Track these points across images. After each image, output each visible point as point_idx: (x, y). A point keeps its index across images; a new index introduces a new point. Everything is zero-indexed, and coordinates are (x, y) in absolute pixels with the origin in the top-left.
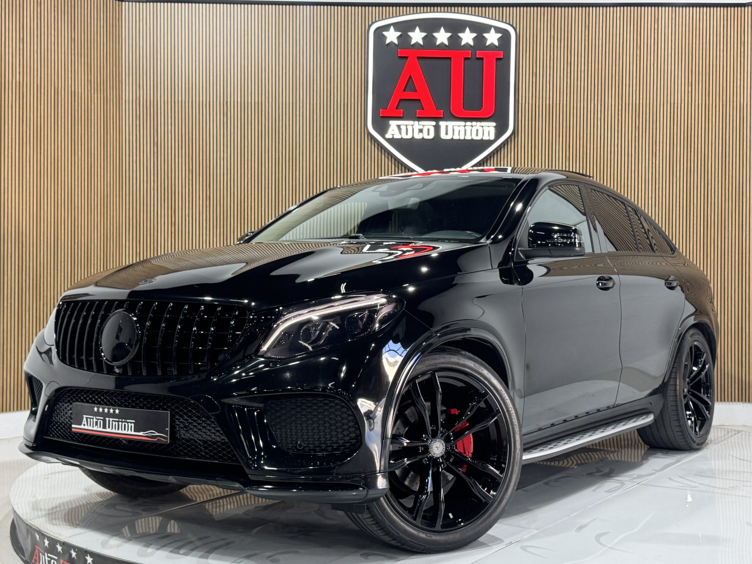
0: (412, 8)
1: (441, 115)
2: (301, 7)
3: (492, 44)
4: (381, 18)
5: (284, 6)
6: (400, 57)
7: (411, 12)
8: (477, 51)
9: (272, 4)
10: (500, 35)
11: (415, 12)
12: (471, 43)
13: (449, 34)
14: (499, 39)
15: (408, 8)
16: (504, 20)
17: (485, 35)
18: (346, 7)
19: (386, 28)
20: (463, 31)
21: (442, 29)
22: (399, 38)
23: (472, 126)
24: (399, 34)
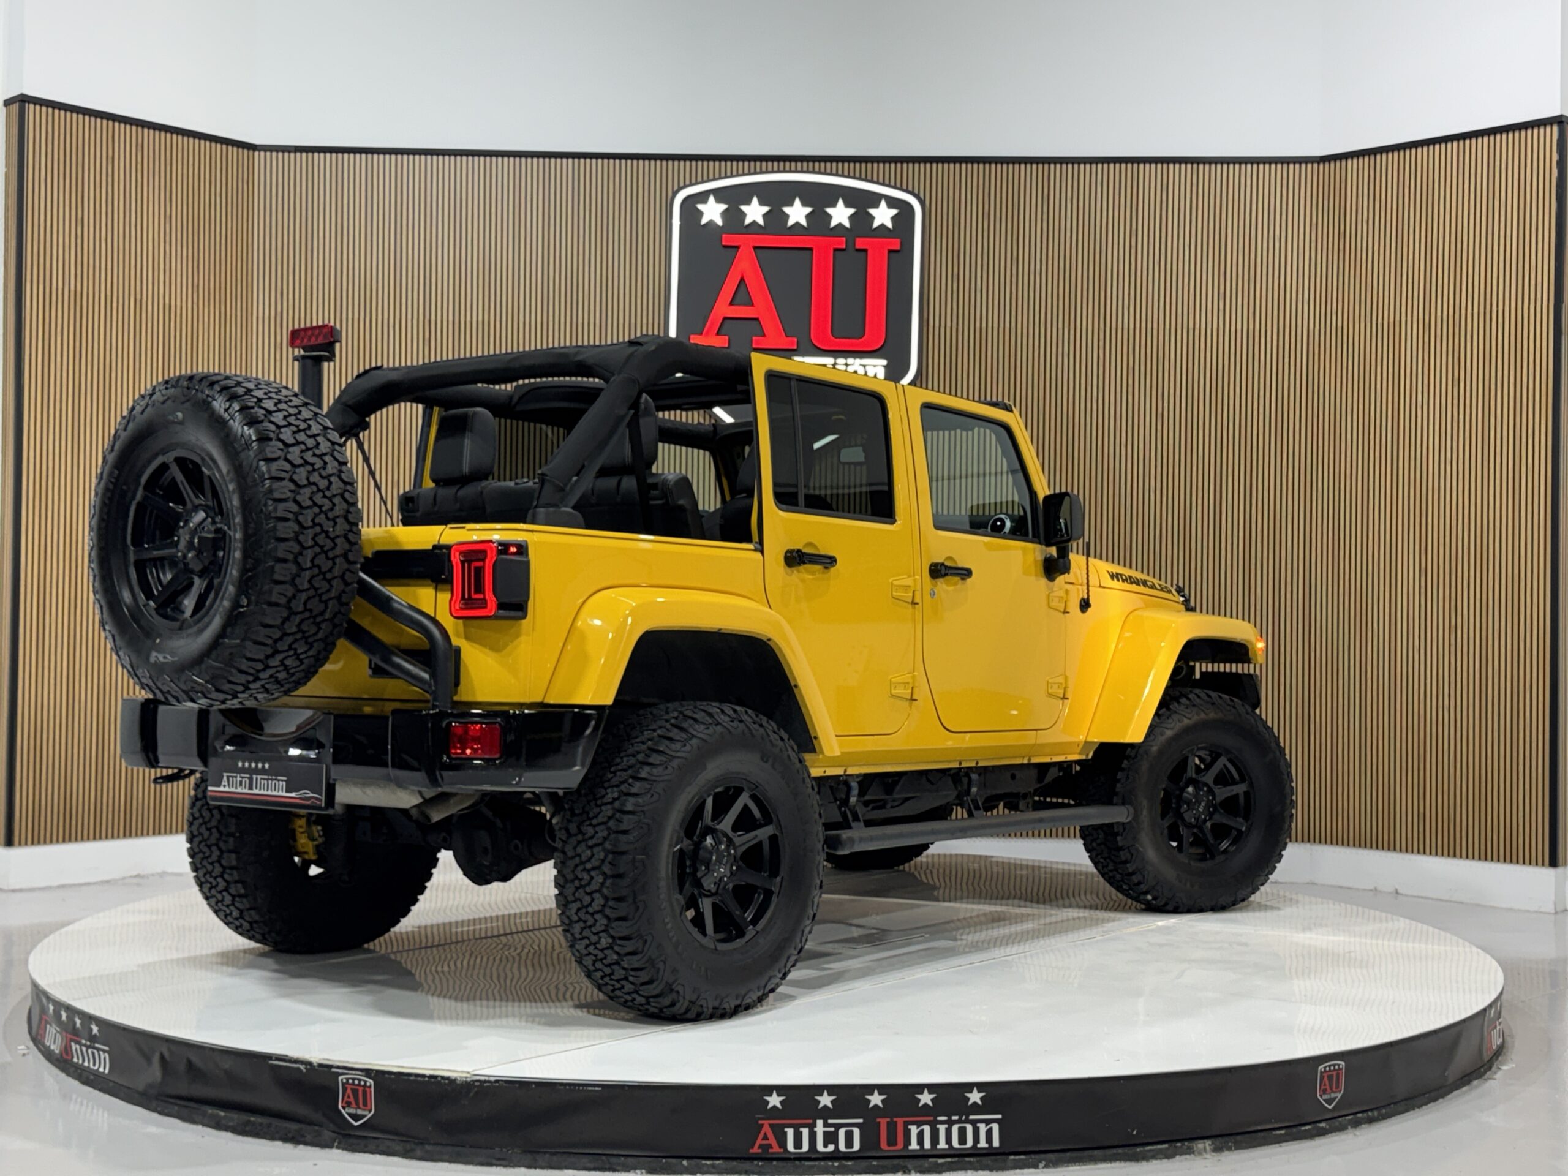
0: (746, 163)
1: (793, 345)
2: (559, 160)
3: (882, 226)
4: (693, 181)
5: (529, 160)
6: (725, 247)
7: (746, 171)
8: (858, 239)
9: (509, 156)
10: (894, 212)
11: (752, 170)
12: (847, 224)
13: (809, 210)
14: (894, 219)
15: (741, 163)
16: (905, 187)
17: (872, 211)
18: (635, 162)
19: (703, 197)
20: (834, 205)
21: (797, 202)
22: (724, 214)
23: (847, 365)
24: (723, 207)
